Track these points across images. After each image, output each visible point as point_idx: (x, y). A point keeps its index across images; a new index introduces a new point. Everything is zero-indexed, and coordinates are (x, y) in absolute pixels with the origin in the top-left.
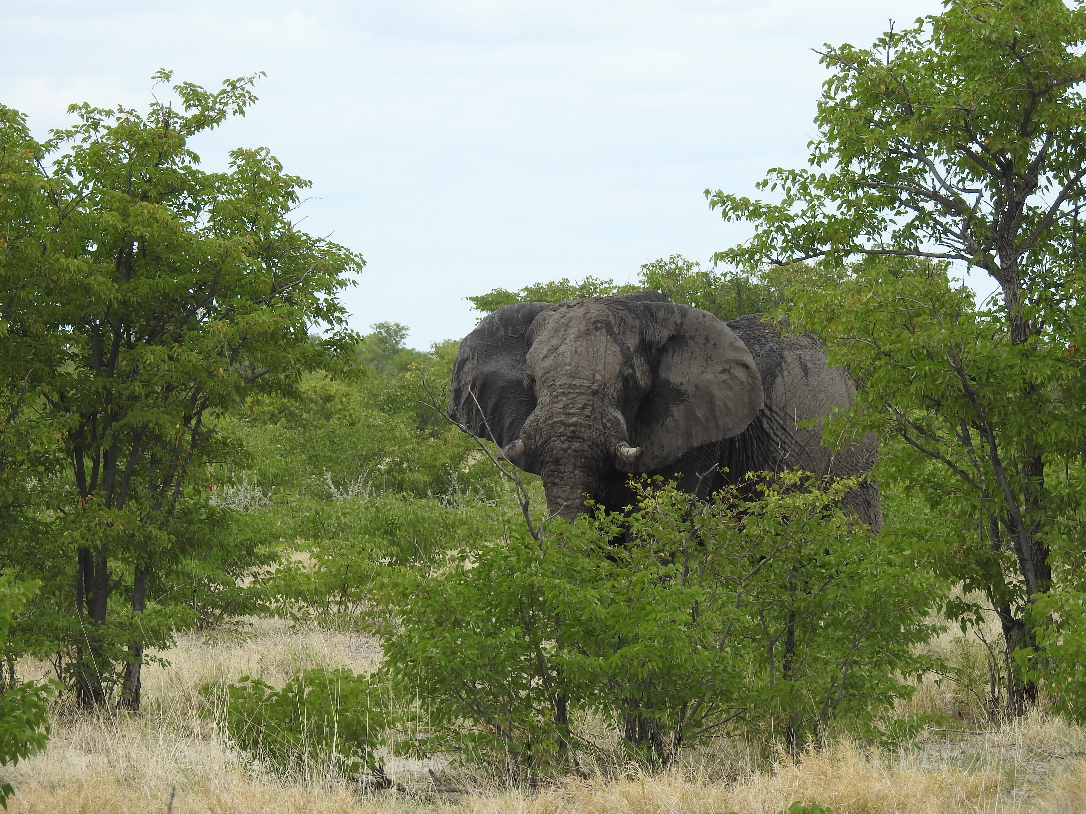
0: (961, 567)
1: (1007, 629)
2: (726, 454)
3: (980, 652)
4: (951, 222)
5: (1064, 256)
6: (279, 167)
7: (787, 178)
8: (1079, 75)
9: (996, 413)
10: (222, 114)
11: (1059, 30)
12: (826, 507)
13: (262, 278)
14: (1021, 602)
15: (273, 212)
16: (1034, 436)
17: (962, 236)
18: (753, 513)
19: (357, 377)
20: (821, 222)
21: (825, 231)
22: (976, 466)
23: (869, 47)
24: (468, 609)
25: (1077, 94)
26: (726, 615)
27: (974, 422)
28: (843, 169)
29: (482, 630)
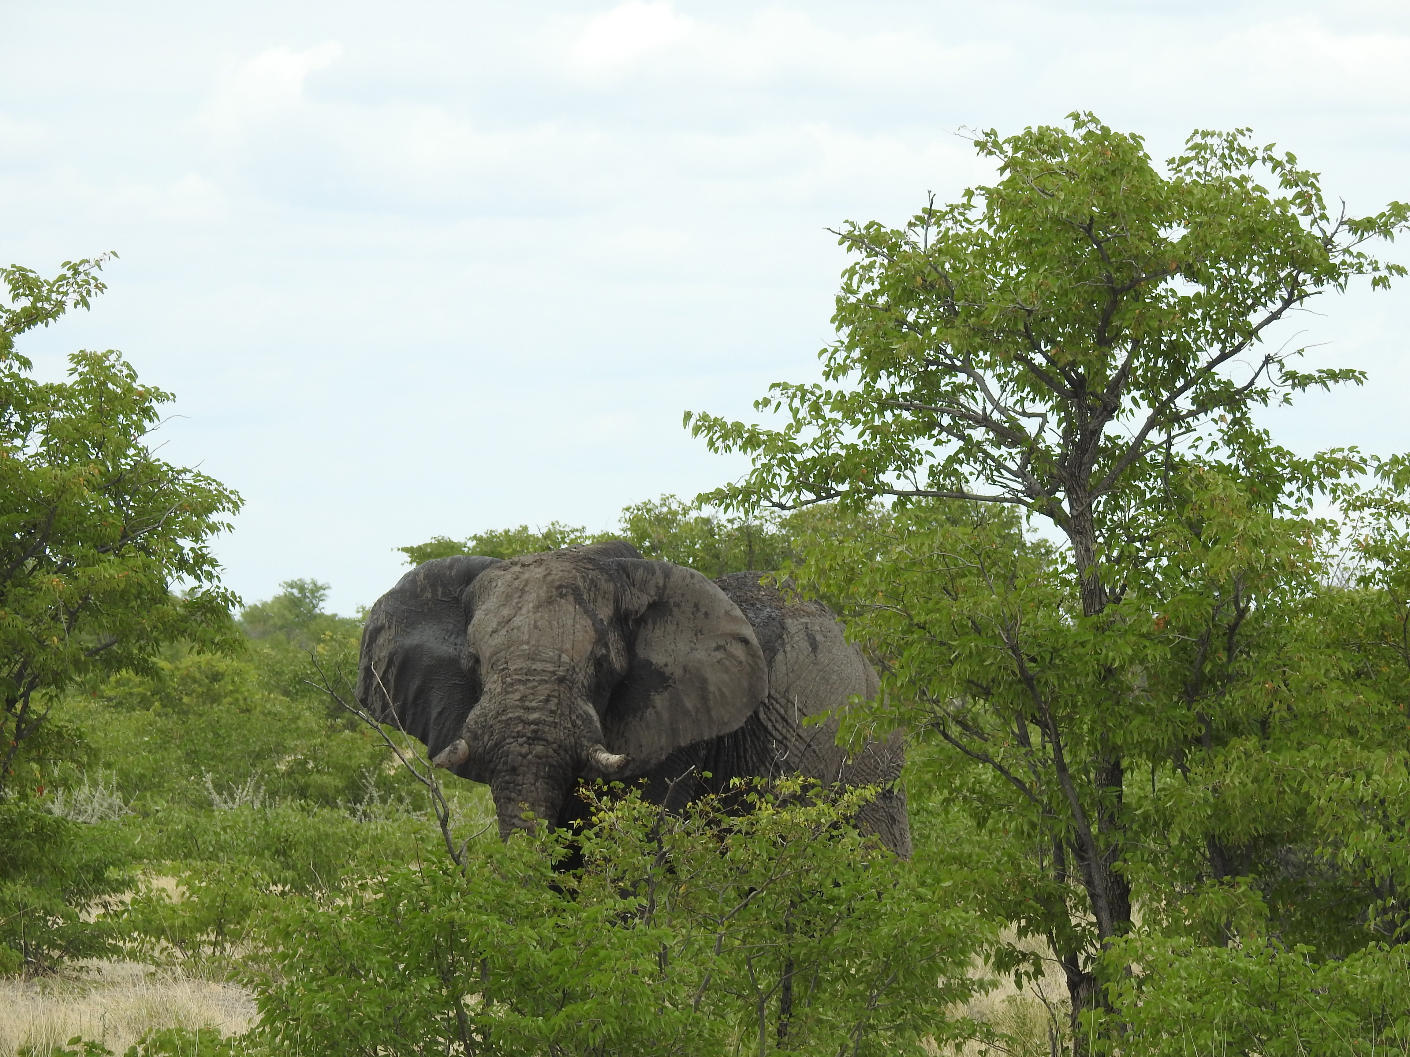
0: (1016, 904)
1: (1072, 986)
2: (713, 753)
3: (1040, 1015)
4: (1006, 455)
5: (1152, 501)
6: (133, 376)
7: (794, 395)
8: (1174, 266)
9: (1062, 704)
10: (60, 306)
11: (1149, 207)
12: (835, 825)
13: (110, 520)
14: (1092, 950)
15: (125, 435)
16: (1111, 735)
17: (1020, 473)
18: (740, 831)
19: (233, 650)
20: (837, 454)
21: (842, 466)
22: (1035, 772)
23: (902, 227)
24: (368, 953)
25: (1172, 290)
26: (703, 964)
27: (1033, 716)
28: (868, 384)
29: (386, 981)
